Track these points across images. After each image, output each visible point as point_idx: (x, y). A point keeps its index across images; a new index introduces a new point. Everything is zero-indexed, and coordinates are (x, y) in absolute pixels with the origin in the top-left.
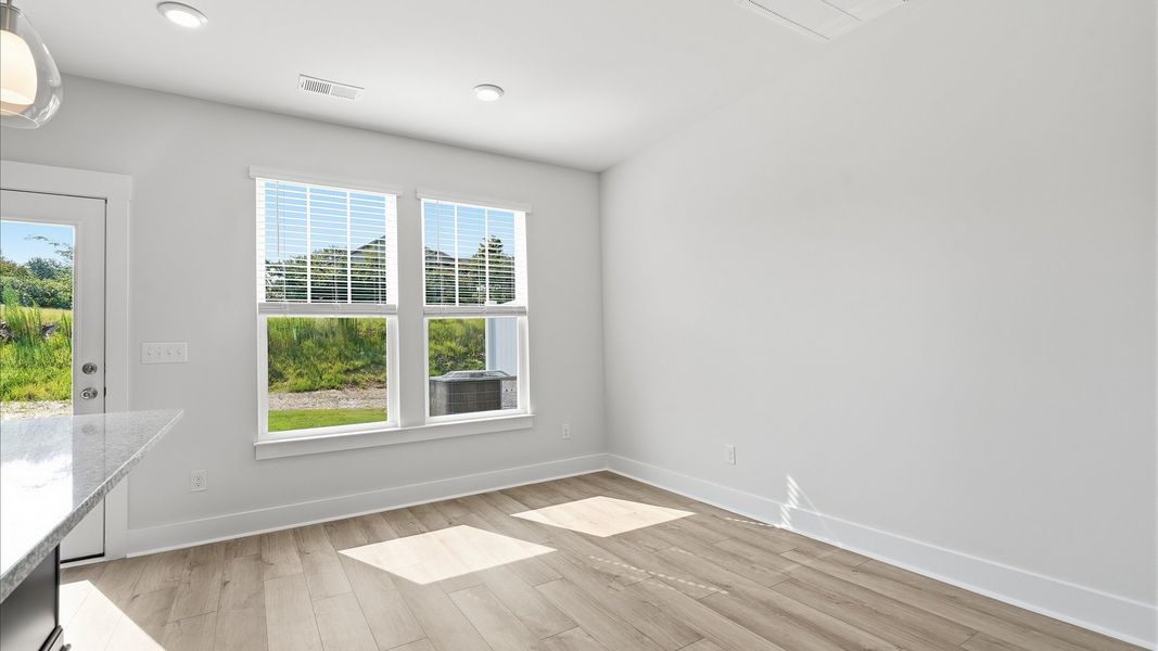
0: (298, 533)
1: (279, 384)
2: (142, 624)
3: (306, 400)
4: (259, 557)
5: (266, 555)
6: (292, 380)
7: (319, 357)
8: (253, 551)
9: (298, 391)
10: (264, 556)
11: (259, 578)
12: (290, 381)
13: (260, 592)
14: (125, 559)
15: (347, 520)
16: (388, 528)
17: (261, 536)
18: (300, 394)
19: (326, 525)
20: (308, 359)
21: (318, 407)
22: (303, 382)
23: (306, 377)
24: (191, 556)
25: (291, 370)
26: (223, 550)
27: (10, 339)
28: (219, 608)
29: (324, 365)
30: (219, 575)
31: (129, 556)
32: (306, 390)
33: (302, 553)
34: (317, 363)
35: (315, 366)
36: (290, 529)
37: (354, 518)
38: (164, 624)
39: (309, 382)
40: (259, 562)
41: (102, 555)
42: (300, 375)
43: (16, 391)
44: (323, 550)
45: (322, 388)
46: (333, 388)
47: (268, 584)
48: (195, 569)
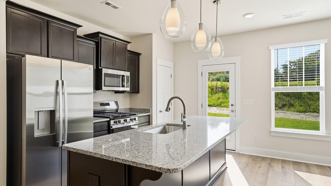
0: (283, 161)
1: (292, 109)
2: (241, 169)
3: (303, 116)
4: (270, 164)
5: (272, 164)
6: (297, 107)
7: (309, 99)
8: (269, 161)
9: (299, 112)
10: (271, 164)
11: (268, 169)
12: (297, 108)
13: (268, 172)
14: (239, 153)
15: (301, 163)
16: (316, 170)
17: (272, 158)
18: (301, 113)
19: (293, 162)
20: (304, 99)
21: (308, 119)
22: (301, 109)
23: (303, 107)
24: (253, 157)
25: (297, 104)
26: (261, 158)
27: (221, 91)
28: (257, 172)
29: (311, 102)
30: (259, 164)
31: (240, 153)
32: (303, 112)
33: (283, 167)
34: (308, 101)
35: (307, 102)
36: (281, 159)
37: (304, 163)
38: (245, 171)
39: (304, 109)
40: (270, 165)
41: (235, 151)
42: (301, 106)
43: (222, 105)
44: (290, 169)
45: (310, 112)
46: (315, 112)
47: (270, 172)
48: (253, 161)
